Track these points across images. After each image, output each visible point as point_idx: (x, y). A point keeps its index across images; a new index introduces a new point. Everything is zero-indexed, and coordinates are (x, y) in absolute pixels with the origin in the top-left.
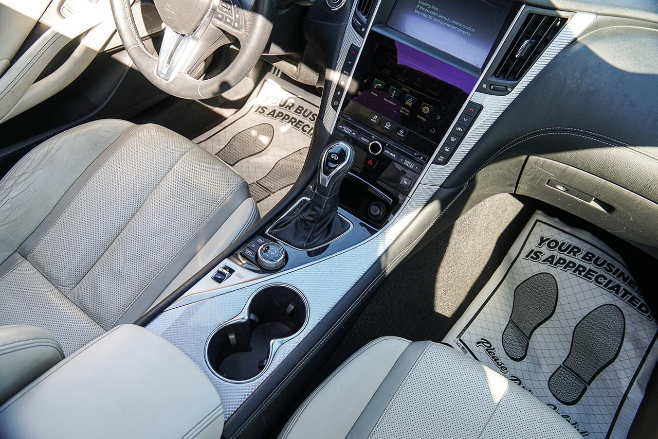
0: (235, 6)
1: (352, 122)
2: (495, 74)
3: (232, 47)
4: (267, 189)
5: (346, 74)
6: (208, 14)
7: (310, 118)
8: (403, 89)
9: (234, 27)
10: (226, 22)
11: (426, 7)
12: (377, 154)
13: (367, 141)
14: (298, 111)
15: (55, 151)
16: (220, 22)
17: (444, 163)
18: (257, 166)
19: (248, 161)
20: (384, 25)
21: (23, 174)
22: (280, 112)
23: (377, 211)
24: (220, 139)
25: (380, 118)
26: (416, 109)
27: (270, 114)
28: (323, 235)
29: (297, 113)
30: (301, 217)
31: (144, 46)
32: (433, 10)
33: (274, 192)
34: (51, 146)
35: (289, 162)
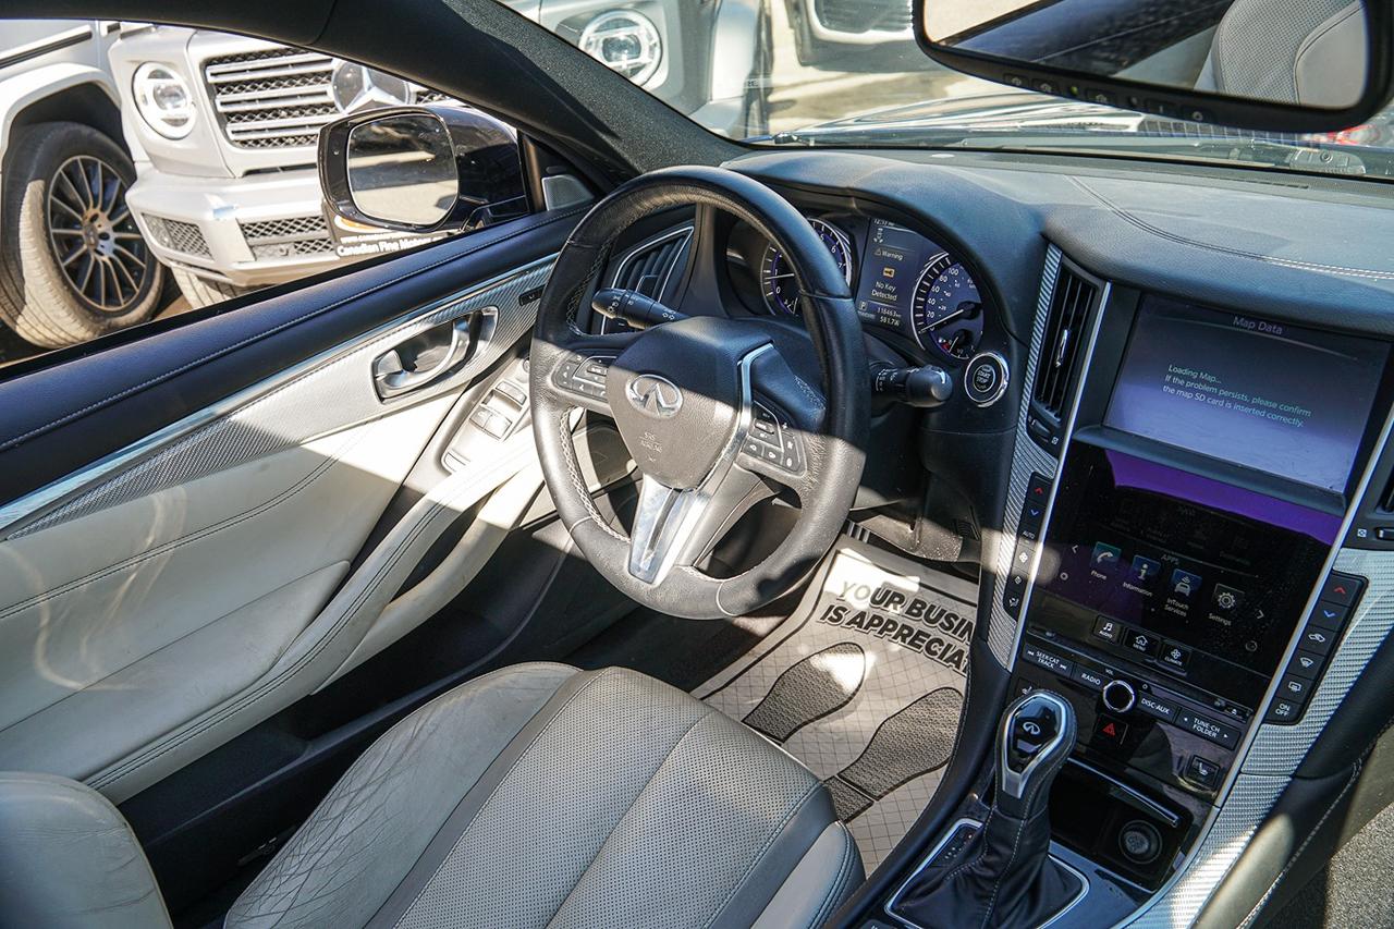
0: (785, 427)
1: (1055, 641)
2: (1382, 503)
3: (776, 501)
4: (865, 791)
5: (1028, 538)
6: (728, 446)
7: (942, 625)
8: (1164, 557)
9: (785, 468)
10: (767, 459)
11: (1188, 378)
12: (1123, 711)
13: (1097, 682)
14: (915, 611)
15: (426, 734)
16: (755, 460)
17: (1295, 719)
18: (836, 737)
19: (816, 729)
20: (1099, 426)
21: (365, 786)
22: (875, 617)
23: (1142, 843)
24: (753, 684)
25: (1118, 626)
26: (1202, 600)
27: (853, 621)
28: (1021, 910)
29: (913, 615)
30: (965, 868)
31: (602, 517)
32: (1204, 382)
33: (881, 797)
34: (420, 725)
35: (905, 725)
